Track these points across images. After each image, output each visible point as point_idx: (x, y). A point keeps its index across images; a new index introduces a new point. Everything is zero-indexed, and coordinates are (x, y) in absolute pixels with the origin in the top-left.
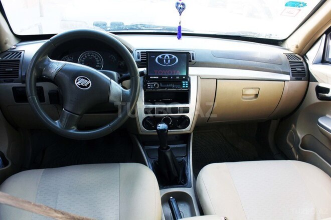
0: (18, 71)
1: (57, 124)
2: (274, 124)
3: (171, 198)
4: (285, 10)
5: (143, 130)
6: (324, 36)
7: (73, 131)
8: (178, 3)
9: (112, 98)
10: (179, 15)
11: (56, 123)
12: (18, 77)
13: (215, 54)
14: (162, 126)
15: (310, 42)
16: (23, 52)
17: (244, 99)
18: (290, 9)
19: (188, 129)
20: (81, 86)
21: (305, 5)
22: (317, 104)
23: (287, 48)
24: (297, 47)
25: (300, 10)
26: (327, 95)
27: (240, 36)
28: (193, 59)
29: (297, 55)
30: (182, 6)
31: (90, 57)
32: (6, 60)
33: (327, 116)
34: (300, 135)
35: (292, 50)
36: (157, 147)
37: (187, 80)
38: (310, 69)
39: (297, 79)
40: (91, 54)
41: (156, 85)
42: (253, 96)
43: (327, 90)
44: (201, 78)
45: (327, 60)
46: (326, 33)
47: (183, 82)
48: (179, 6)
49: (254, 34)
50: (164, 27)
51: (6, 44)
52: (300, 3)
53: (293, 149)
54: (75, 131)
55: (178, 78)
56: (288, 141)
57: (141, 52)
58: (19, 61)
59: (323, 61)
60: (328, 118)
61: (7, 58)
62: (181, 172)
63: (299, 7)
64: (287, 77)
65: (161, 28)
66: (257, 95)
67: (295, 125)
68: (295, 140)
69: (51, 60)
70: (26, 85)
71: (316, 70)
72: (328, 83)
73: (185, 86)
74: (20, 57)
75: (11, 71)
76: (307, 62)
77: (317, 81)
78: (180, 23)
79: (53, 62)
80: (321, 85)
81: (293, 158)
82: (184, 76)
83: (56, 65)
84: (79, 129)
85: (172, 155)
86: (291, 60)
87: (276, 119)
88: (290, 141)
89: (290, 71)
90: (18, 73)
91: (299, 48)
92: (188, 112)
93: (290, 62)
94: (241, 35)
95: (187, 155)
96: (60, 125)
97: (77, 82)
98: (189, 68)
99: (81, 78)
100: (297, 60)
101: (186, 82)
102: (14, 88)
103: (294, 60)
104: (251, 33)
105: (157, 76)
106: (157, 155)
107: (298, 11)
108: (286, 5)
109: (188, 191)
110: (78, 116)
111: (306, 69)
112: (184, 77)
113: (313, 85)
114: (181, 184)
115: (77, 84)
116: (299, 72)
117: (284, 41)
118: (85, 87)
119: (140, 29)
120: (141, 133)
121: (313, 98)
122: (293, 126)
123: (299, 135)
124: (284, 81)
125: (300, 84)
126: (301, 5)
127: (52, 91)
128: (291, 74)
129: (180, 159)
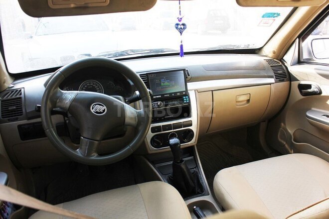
0: (22, 108)
1: (79, 152)
2: (263, 126)
3: (195, 207)
4: (261, 21)
5: (152, 149)
6: (297, 40)
7: (95, 157)
8: (177, 24)
9: (127, 120)
10: (180, 34)
11: (77, 152)
12: (21, 115)
13: (207, 68)
14: (173, 141)
15: (285, 47)
16: (22, 89)
17: (237, 105)
18: (266, 19)
19: (193, 141)
20: (97, 112)
21: (279, 15)
22: (301, 100)
23: (264, 55)
24: (274, 53)
25: (274, 20)
26: (309, 90)
27: (221, 50)
28: (189, 75)
29: (275, 60)
30: (182, 27)
31: (89, 86)
32: (7, 99)
33: (313, 109)
34: (291, 131)
35: (270, 56)
36: (172, 162)
37: (187, 95)
38: (289, 71)
39: (281, 81)
40: (90, 83)
41: (161, 103)
42: (245, 102)
43: (309, 86)
44: (198, 92)
45: (302, 60)
46: (299, 37)
47: (184, 97)
48: (179, 27)
49: (234, 46)
50: (151, 50)
51: (4, 83)
52: (275, 14)
53: (286, 145)
54: (97, 157)
55: (179, 94)
56: (280, 140)
57: (140, 75)
58: (21, 98)
59: (299, 62)
60: (314, 111)
61: (8, 96)
62: (196, 181)
63: (274, 17)
64: (272, 80)
65: (147, 52)
66: (248, 101)
67: (285, 124)
68: (287, 137)
69: (63, 91)
70: (42, 120)
71: (294, 70)
72: (309, 80)
73: (187, 100)
74: (21, 94)
75: (14, 109)
76: (286, 64)
77: (298, 80)
78: (181, 42)
79: (65, 93)
80: (303, 83)
81: (287, 153)
82: (184, 91)
83: (70, 95)
84: (100, 155)
85: (187, 168)
86: (272, 65)
87: (264, 121)
88: (282, 139)
89: (272, 74)
90: (22, 110)
91: (276, 53)
92: (191, 125)
93: (271, 66)
94: (222, 48)
95: (197, 166)
96: (81, 154)
97: (93, 108)
98: (188, 84)
99: (96, 104)
100: (277, 65)
101: (187, 97)
102: (20, 127)
103: (274, 65)
104: (231, 45)
105: (159, 95)
106: (171, 170)
107: (272, 21)
108: (263, 17)
109: (208, 198)
110: (97, 142)
111: (286, 71)
112: (184, 93)
113: (295, 84)
114: (199, 193)
115: (92, 111)
116: (281, 74)
117: (260, 49)
118: (101, 113)
119: (129, 55)
120: (150, 152)
121: (297, 95)
122: (282, 124)
123: (289, 131)
124: (270, 84)
125: (283, 85)
126: (276, 15)
127: (59, 123)
128: (274, 76)
129: (192, 171)
